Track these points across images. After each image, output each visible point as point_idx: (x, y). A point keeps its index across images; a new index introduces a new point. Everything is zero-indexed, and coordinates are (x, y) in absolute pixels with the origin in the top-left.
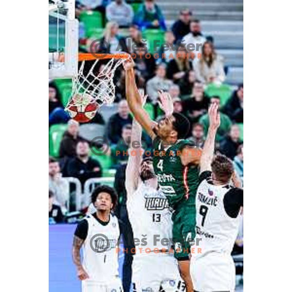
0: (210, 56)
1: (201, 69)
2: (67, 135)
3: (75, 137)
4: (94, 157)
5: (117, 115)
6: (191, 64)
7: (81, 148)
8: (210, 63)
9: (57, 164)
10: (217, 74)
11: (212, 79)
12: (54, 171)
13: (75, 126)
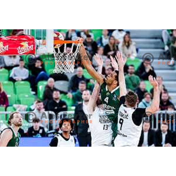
0: (128, 42)
1: (123, 50)
2: (48, 87)
3: (52, 88)
4: (63, 100)
5: (76, 76)
6: (117, 47)
7: (55, 94)
8: (128, 46)
9: (42, 103)
10: (132, 53)
11: (129, 55)
12: (40, 108)
13: (52, 82)
